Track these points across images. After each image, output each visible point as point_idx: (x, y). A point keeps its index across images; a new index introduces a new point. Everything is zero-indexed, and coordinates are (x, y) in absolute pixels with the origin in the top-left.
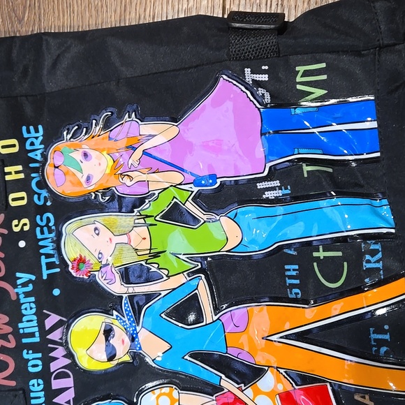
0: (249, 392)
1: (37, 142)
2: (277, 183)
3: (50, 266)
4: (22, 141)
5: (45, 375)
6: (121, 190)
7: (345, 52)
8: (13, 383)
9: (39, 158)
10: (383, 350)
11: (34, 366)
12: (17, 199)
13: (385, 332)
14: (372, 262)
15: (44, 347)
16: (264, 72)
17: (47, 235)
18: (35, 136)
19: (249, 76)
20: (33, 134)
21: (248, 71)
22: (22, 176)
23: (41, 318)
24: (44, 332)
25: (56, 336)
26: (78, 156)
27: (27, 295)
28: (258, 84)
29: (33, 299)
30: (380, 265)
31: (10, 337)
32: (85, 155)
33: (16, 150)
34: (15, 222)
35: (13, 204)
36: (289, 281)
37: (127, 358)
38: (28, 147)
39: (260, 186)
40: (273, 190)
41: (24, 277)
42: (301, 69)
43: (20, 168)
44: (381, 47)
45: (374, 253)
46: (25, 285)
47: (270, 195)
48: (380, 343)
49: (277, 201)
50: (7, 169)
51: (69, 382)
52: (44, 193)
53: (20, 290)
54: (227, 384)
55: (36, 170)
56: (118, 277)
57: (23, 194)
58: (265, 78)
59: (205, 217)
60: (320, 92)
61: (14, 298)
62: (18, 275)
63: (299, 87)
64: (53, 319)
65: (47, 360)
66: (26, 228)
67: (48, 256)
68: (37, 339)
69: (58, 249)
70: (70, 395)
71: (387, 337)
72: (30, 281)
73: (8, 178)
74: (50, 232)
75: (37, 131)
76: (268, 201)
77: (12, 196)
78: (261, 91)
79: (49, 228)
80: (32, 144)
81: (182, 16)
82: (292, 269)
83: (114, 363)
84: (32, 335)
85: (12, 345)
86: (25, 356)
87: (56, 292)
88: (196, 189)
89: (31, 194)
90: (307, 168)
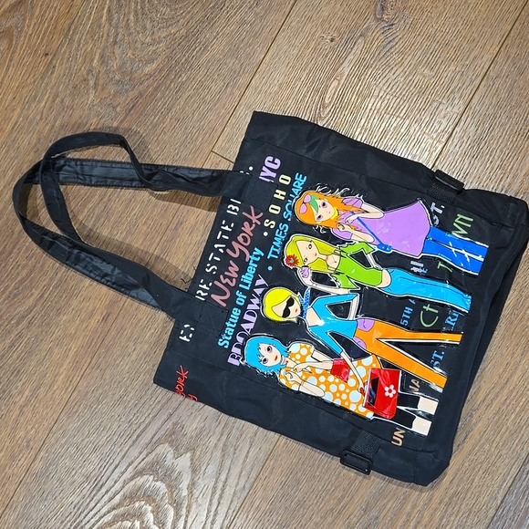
0: (355, 363)
1: (300, 184)
2: (422, 265)
3: (274, 253)
4: (293, 180)
5: (243, 309)
6: (335, 232)
7: (485, 219)
8: (224, 305)
9: (296, 193)
10: (437, 363)
11: (239, 301)
12: (274, 209)
13: (441, 355)
14: (450, 321)
15: (250, 295)
16: (441, 209)
17: (280, 236)
18: (301, 181)
19: (433, 207)
20: (300, 179)
21: (434, 204)
22: (283, 198)
23: (256, 278)
24: (253, 286)
25: (259, 291)
26: (319, 202)
27: (254, 262)
28: (436, 213)
29: (256, 266)
30: (453, 324)
31: (234, 280)
32: (324, 204)
33: (287, 183)
34: (267, 221)
35: (271, 211)
36: (404, 315)
37: (295, 320)
38: (294, 185)
39: (412, 263)
40: (418, 267)
41: (258, 252)
42: (460, 216)
43: (284, 193)
44: (503, 225)
45: (454, 317)
46: (256, 256)
47: (415, 269)
48: (436, 359)
49: (417, 274)
50: (277, 191)
51: (253, 319)
52: (290, 213)
53: (252, 258)
54: (344, 356)
55: (292, 199)
56: (311, 275)
57: (279, 208)
58: (440, 212)
59: (375, 266)
60: (464, 232)
61: (247, 260)
62: (256, 249)
63: (455, 224)
64: (261, 282)
65: (248, 302)
66: (272, 227)
67: (275, 247)
68: (248, 288)
69: (283, 246)
70: (251, 326)
71: (441, 358)
72: (260, 256)
73: (275, 196)
74: (283, 235)
75: (303, 179)
76: (412, 272)
77: (272, 206)
78: (435, 217)
79: (283, 233)
80: (297, 184)
81: (409, 158)
82: (409, 310)
83: (285, 319)
84: (247, 285)
85: (233, 285)
86: (237, 294)
87: (270, 268)
88: (377, 249)
89: (283, 210)
90: (440, 264)
